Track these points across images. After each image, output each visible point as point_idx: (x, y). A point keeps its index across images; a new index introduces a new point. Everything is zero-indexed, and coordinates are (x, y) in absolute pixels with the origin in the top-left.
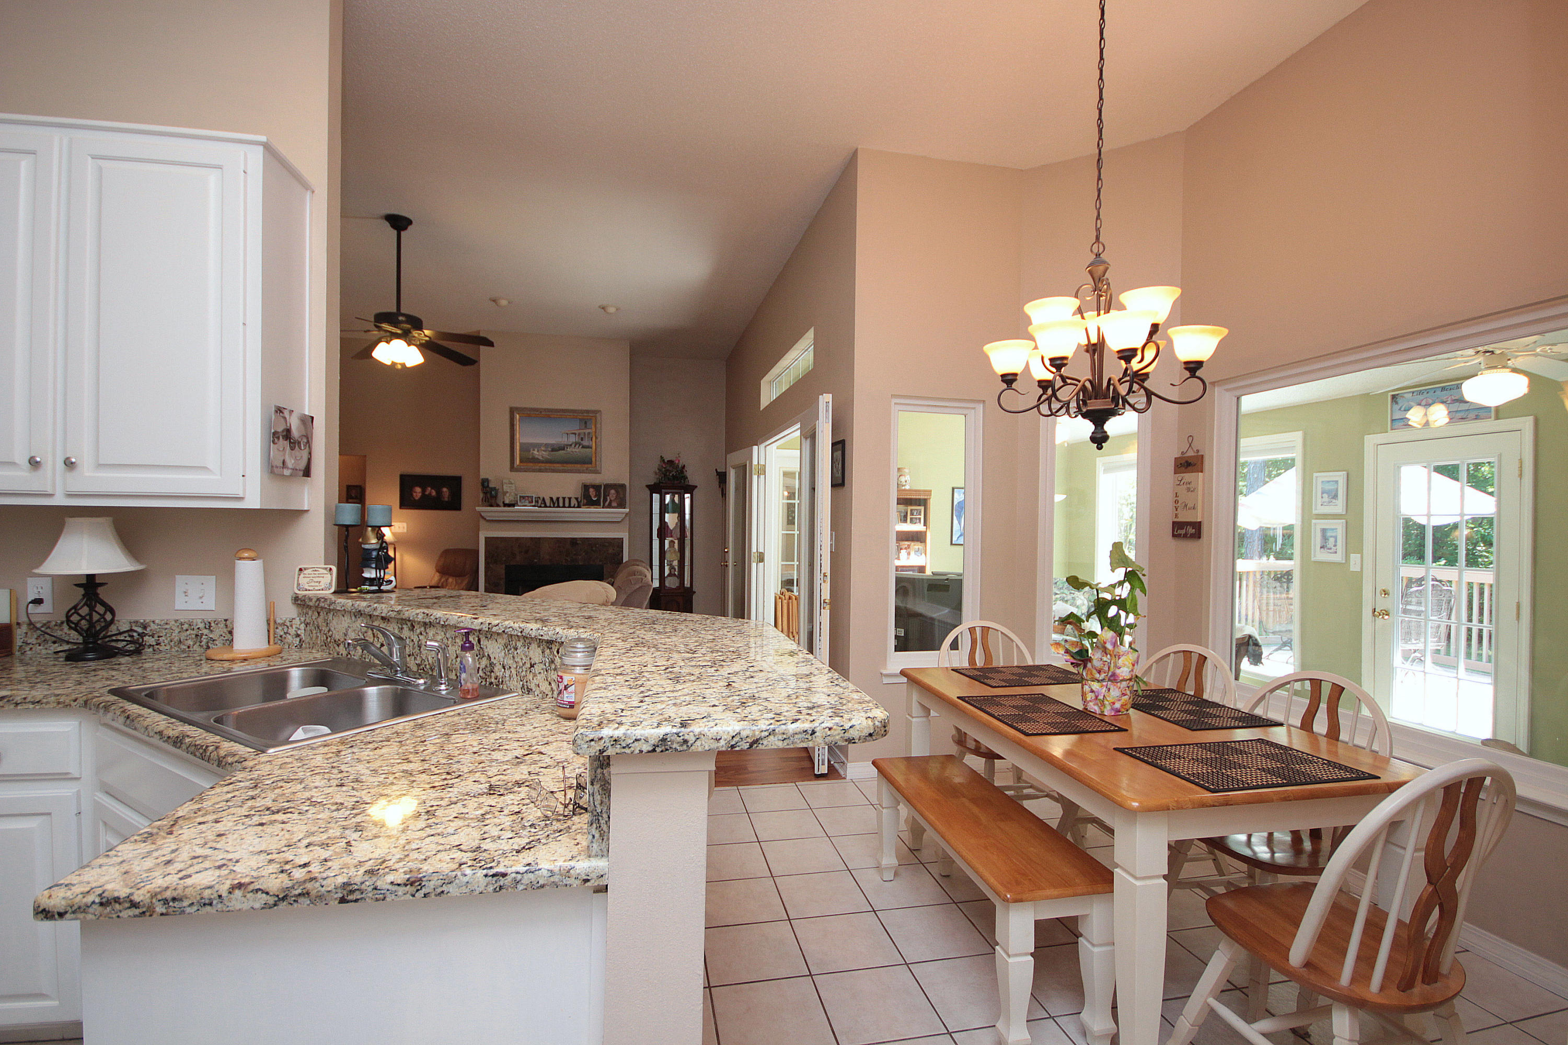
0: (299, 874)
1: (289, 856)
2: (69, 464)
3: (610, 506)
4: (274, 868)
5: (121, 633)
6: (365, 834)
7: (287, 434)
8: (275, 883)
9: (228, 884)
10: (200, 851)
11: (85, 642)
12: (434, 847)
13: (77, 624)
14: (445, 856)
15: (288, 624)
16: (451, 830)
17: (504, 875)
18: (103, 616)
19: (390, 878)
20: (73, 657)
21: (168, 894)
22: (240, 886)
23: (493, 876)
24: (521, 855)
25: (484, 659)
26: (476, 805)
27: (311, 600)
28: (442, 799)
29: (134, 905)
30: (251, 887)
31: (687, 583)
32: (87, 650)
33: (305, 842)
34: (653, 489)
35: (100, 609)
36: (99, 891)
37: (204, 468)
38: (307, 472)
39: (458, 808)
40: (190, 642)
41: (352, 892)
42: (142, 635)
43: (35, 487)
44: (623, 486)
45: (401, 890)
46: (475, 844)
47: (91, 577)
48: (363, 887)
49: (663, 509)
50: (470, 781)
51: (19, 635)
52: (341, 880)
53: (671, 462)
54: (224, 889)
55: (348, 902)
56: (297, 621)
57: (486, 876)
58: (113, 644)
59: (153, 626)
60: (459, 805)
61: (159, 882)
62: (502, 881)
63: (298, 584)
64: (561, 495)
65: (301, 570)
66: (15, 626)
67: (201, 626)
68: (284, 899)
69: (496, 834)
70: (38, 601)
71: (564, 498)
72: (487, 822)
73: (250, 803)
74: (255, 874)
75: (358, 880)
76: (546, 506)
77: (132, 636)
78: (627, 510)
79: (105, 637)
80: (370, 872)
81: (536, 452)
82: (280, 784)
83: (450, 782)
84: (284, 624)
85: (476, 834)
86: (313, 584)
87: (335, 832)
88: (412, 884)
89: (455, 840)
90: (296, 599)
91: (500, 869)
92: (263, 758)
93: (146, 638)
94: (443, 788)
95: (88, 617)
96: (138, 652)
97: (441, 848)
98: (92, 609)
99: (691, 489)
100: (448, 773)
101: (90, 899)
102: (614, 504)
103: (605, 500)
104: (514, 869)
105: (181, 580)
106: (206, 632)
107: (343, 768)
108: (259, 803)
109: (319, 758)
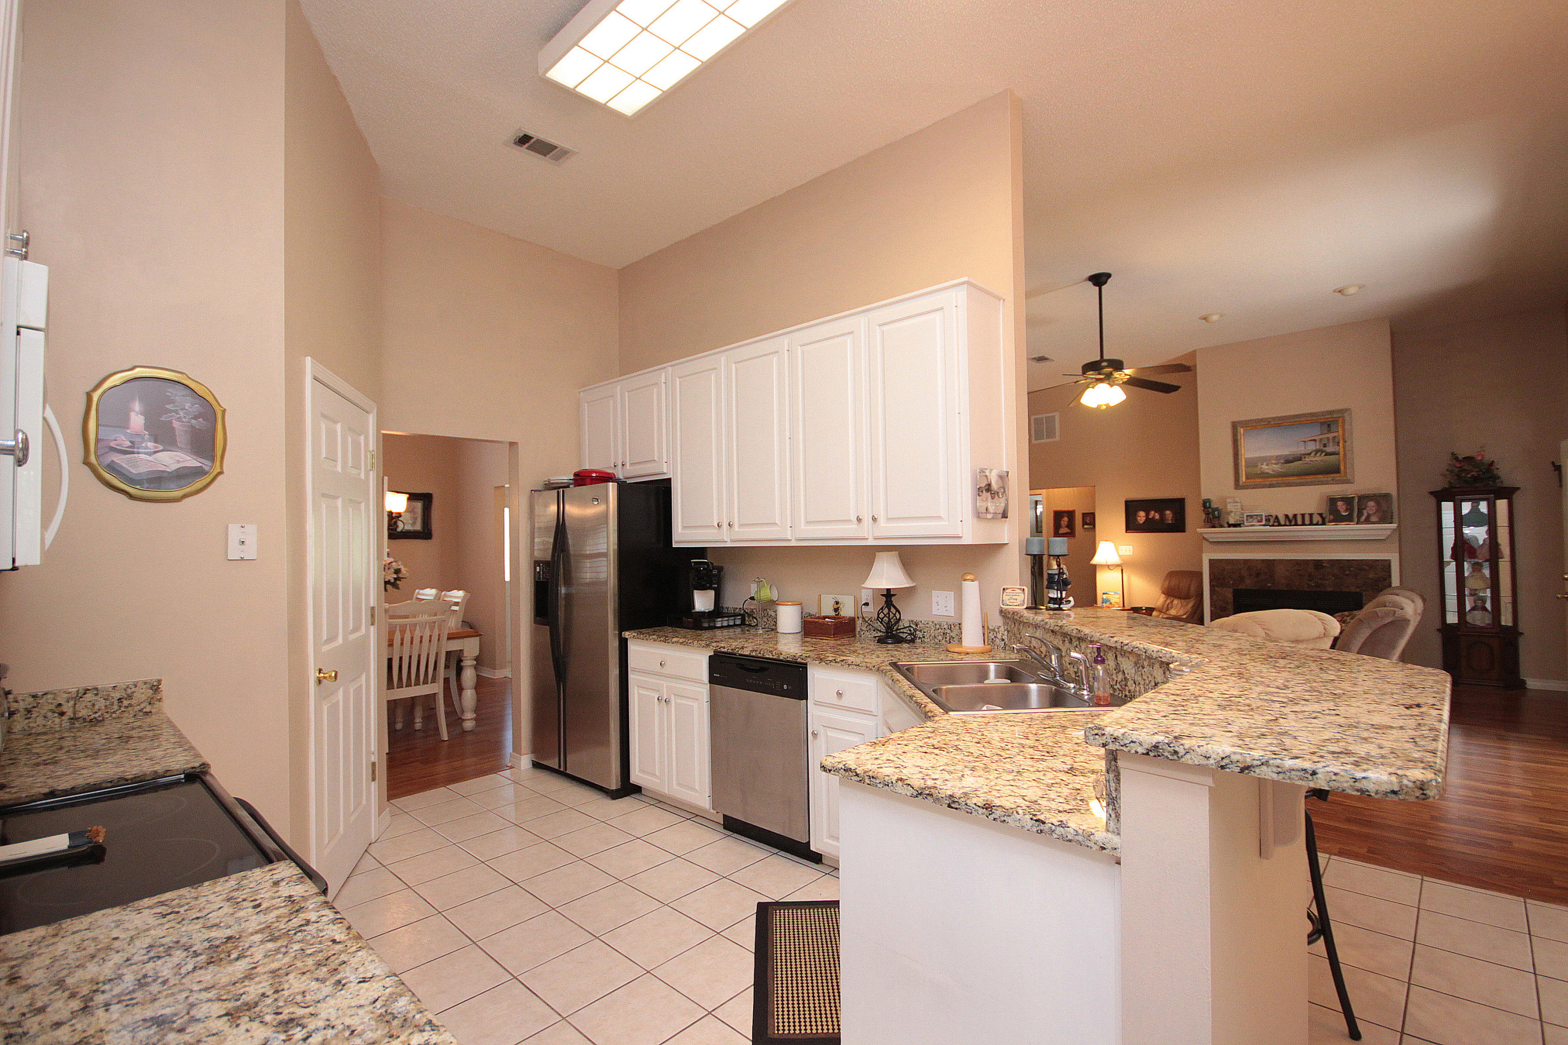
0: (930, 783)
1: (930, 772)
2: (874, 519)
3: (1368, 521)
4: (920, 776)
5: (905, 628)
6: (975, 773)
7: (988, 488)
8: (917, 783)
9: (895, 778)
10: (892, 758)
11: (887, 632)
12: (1009, 792)
13: (882, 619)
14: (1012, 799)
15: (997, 630)
16: (1025, 786)
17: (1044, 823)
18: (895, 615)
19: (975, 800)
20: (881, 641)
21: (871, 774)
22: (901, 780)
23: (1036, 821)
24: (1060, 814)
25: (1120, 673)
26: (1053, 776)
27: (1009, 613)
28: (1033, 766)
29: (857, 775)
30: (906, 782)
31: (1506, 619)
32: (887, 637)
33: (942, 768)
34: (1441, 496)
35: (893, 610)
36: (844, 763)
37: (940, 517)
38: (1005, 515)
39: (1040, 775)
40: (940, 638)
41: (954, 802)
42: (915, 630)
43: (860, 535)
44: (1387, 497)
45: (981, 811)
46: (1035, 799)
47: (888, 590)
48: (960, 801)
49: (1460, 521)
50: (1058, 762)
51: (859, 622)
52: (949, 793)
53: (1469, 459)
54: (894, 779)
55: (952, 808)
56: (1002, 629)
57: (1031, 819)
58: (901, 635)
59: (920, 625)
60: (1042, 773)
61: (869, 767)
62: (1042, 827)
63: (1003, 601)
64: (1299, 512)
65: (1004, 589)
66: (856, 619)
67: (946, 627)
68: (921, 794)
69: (1053, 797)
70: (867, 604)
71: (1303, 515)
72: (1052, 788)
73: (926, 740)
74: (910, 776)
75: (957, 795)
76: (1280, 525)
77: (910, 630)
78: (1394, 526)
79: (897, 629)
80: (966, 794)
81: (1264, 467)
82: (946, 734)
83: (1046, 758)
84: (994, 630)
85: (1040, 793)
86: (1012, 601)
87: (959, 767)
88: (986, 809)
89: (1023, 792)
90: (1001, 611)
91: (1042, 817)
92: (946, 717)
93: (917, 632)
94: (1038, 760)
95: (887, 616)
96: (913, 641)
97: (1013, 794)
98: (889, 610)
99: (1508, 493)
100: (1048, 752)
101: (841, 766)
102: (1374, 519)
103: (1360, 514)
104: (1050, 821)
105: (935, 593)
106: (949, 631)
107: (985, 733)
108: (931, 741)
109: (975, 724)
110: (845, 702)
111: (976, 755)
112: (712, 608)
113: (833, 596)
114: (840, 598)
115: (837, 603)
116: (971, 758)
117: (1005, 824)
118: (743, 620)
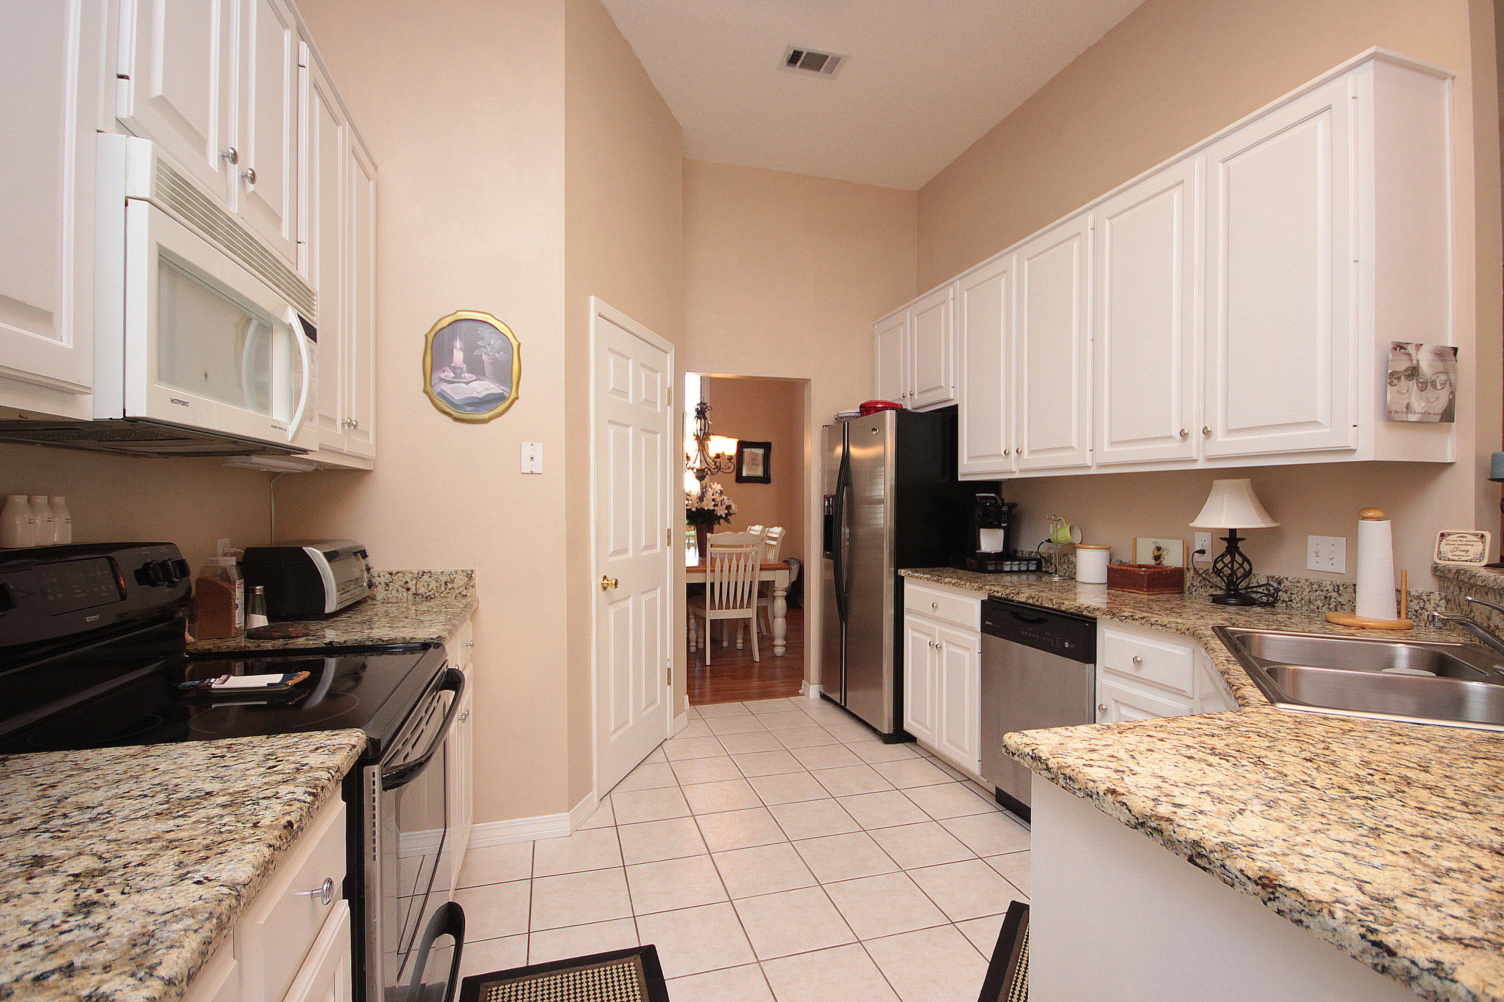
0: (1164, 809)
1: (1176, 791)
2: (1206, 432)
4: (1152, 793)
5: (1260, 586)
6: (1271, 811)
7: (1413, 372)
8: (1140, 804)
9: (1104, 787)
10: (1122, 754)
11: (1228, 589)
12: (1330, 865)
13: (1222, 571)
14: (1330, 882)
15: (1425, 598)
16: (1377, 862)
17: (1392, 953)
18: (1241, 565)
19: (1241, 864)
20: (1217, 600)
21: (1068, 771)
22: (1114, 792)
23: (1374, 943)
24: (1444, 945)
26: (1457, 854)
27: (1450, 571)
28: (1415, 825)
29: (1048, 769)
30: (1120, 798)
32: (1229, 596)
33: (1205, 789)
35: (1238, 558)
36: (1034, 747)
37: (1315, 423)
38: (1448, 416)
39: (1426, 846)
40: (1319, 603)
41: (1200, 855)
42: (1277, 590)
43: (1185, 455)
45: (1251, 887)
46: (1389, 893)
47: (1233, 531)
48: (1211, 856)
50: (1484, 826)
51: (1189, 576)
52: (1193, 836)
54: (1102, 788)
55: (1196, 864)
56: (1436, 596)
57: (1363, 937)
58: (1254, 596)
59: (1286, 583)
60: (1431, 843)
61: (1070, 761)
62: (1387, 960)
63: (1439, 552)
65: (1442, 535)
66: (1185, 570)
67: (1330, 588)
68: (1143, 824)
69: (1439, 900)
70: (1202, 552)
72: (1445, 880)
73: (1205, 738)
74: (1133, 789)
75: (1209, 845)
77: (1269, 590)
79: (1247, 587)
80: (1226, 846)
82: (1251, 734)
83: (1454, 813)
84: (1419, 597)
85: (1408, 883)
86: (1458, 553)
87: (1242, 795)
88: (1264, 886)
89: (1365, 873)
90: (1435, 569)
91: (1390, 940)
92: (1268, 709)
93: (1280, 593)
94: (1433, 815)
95: (1230, 565)
96: (1272, 605)
97: (1337, 871)
98: (1233, 557)
100: (1465, 804)
101: (1028, 750)
104: (1410, 953)
105: (1312, 540)
106: (1334, 595)
107: (1334, 746)
108: (1215, 742)
109: (1320, 728)
110: (1144, 673)
111: (1291, 779)
112: (1000, 549)
113: (1153, 540)
114: (1162, 543)
115: (1159, 549)
116: (1278, 784)
117: (1300, 929)
118: (1039, 568)
